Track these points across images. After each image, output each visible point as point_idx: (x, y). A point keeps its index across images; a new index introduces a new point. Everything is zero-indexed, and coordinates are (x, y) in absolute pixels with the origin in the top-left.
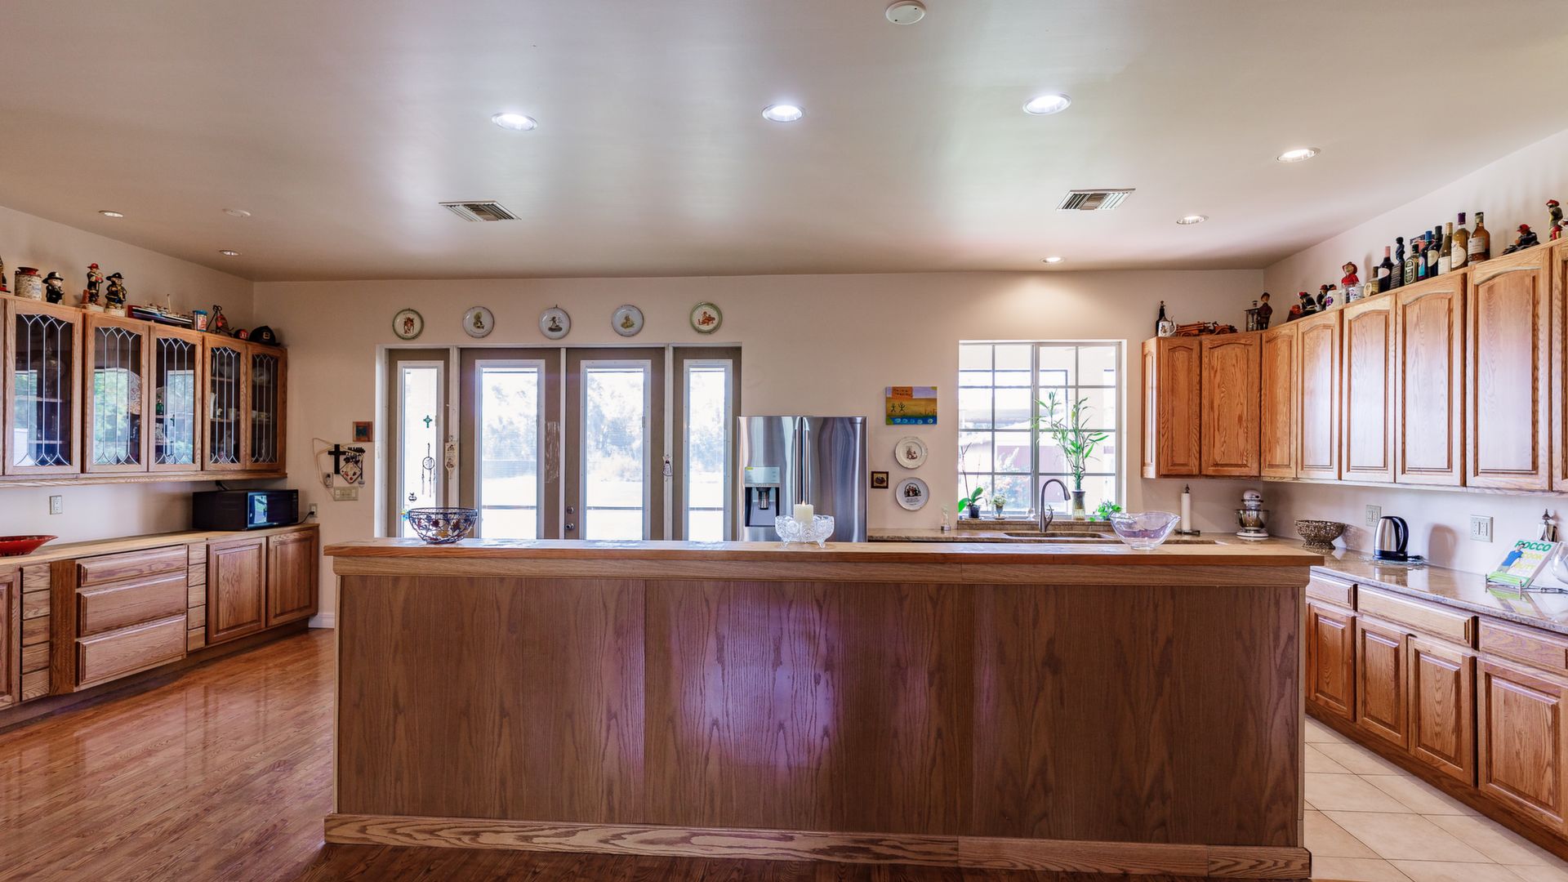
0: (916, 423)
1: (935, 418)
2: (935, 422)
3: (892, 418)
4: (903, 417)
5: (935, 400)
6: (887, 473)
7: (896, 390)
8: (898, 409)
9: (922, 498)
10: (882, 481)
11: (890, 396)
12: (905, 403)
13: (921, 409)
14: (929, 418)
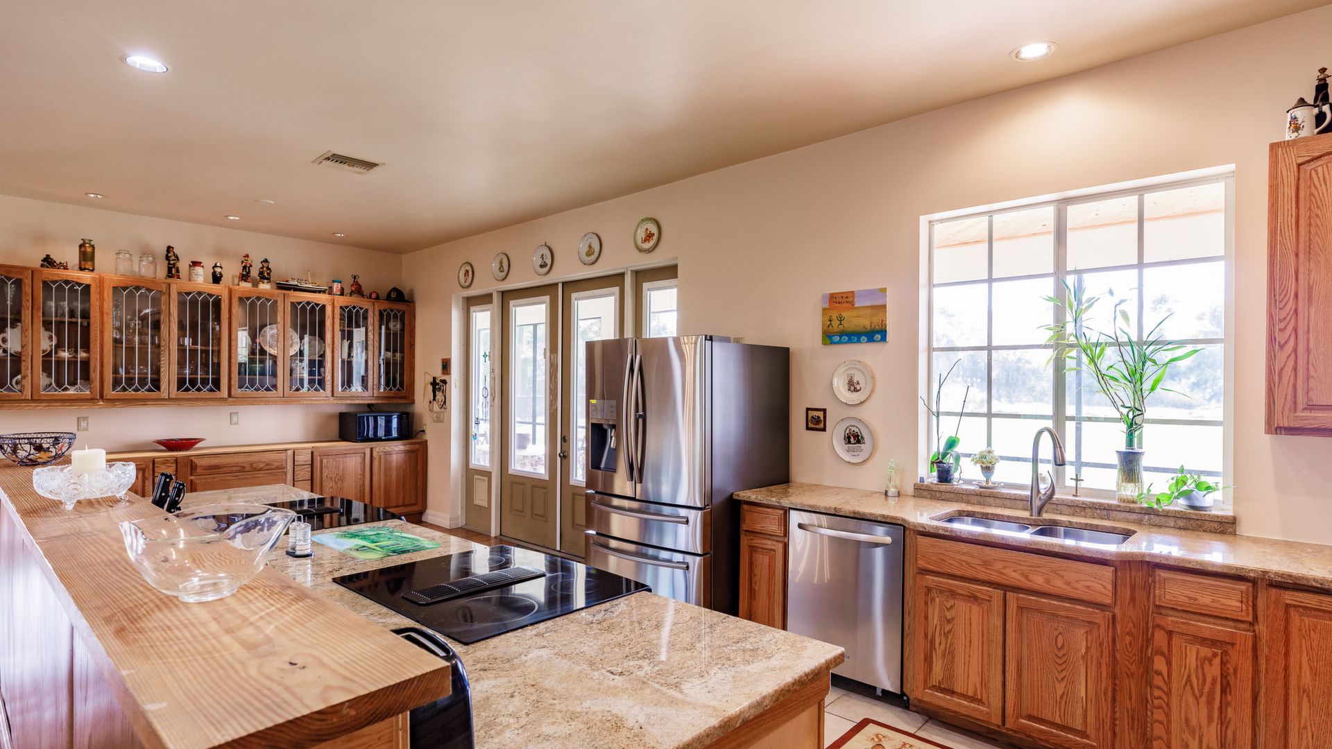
0: (859, 341)
1: (883, 333)
2: (884, 339)
3: (831, 336)
4: (841, 334)
5: (884, 307)
6: (824, 411)
7: (832, 296)
8: (836, 323)
9: (866, 447)
10: (817, 420)
11: (827, 306)
12: (844, 314)
13: (864, 322)
14: (876, 334)
